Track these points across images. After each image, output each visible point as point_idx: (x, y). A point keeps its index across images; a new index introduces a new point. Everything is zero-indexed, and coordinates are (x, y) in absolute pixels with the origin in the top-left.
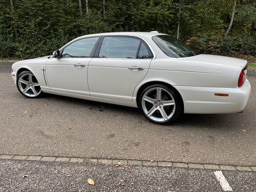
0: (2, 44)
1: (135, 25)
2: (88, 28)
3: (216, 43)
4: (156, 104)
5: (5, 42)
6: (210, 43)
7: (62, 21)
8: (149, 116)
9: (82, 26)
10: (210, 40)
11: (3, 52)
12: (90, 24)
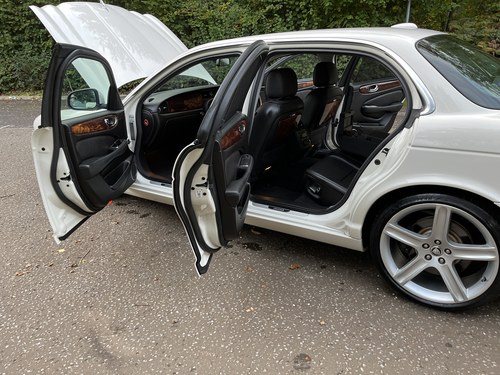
0: (31, 61)
1: (308, 9)
2: (206, 22)
3: (495, 46)
4: (427, 251)
5: (36, 58)
6: (481, 44)
7: (150, 8)
8: (400, 281)
9: (193, 16)
10: (481, 38)
11: (34, 78)
12: (210, 13)
